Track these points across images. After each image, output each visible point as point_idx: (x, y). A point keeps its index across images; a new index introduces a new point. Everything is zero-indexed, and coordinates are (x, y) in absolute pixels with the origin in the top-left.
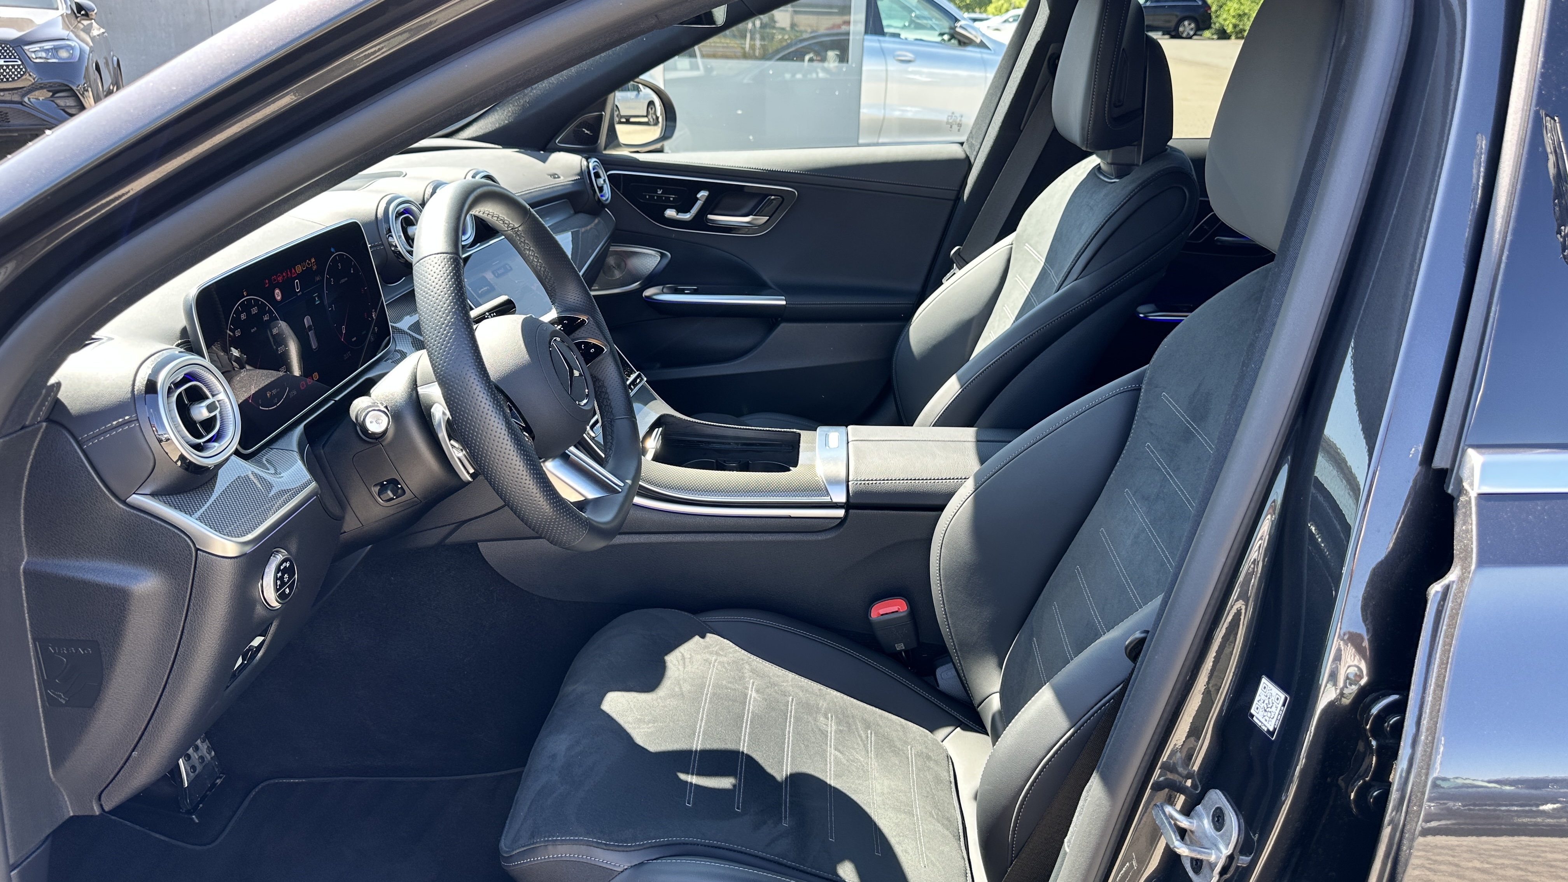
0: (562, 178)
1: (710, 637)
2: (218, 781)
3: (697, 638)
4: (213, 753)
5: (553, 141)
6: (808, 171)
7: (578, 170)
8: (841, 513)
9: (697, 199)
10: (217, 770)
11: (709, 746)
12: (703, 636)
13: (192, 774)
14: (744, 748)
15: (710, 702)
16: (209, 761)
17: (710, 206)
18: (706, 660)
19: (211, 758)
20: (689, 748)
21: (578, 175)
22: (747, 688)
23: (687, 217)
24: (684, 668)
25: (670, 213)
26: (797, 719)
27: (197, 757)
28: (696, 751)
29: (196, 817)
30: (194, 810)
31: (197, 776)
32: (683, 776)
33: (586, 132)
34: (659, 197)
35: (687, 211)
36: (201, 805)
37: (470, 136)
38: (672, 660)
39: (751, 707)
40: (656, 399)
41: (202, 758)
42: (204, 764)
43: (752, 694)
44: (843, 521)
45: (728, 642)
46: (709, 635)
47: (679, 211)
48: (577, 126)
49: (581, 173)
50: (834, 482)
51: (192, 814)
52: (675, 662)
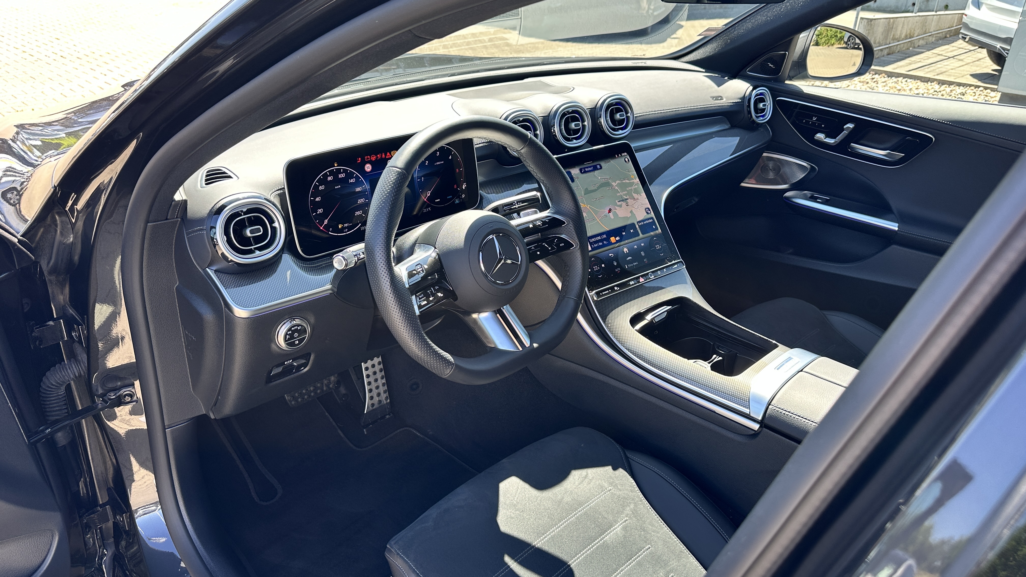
0: (724, 100)
1: (621, 472)
2: (387, 416)
3: (610, 468)
4: (389, 401)
5: (744, 70)
6: (950, 122)
7: (742, 95)
8: (756, 427)
9: (843, 130)
10: (387, 410)
11: (546, 548)
12: (615, 469)
13: (371, 408)
14: (573, 564)
15: (577, 518)
16: (384, 404)
17: (855, 136)
18: (602, 487)
19: (387, 403)
20: (529, 542)
21: (740, 99)
22: (616, 522)
23: (831, 141)
24: (579, 484)
25: (820, 136)
26: (639, 564)
27: (377, 400)
28: (533, 547)
29: (366, 431)
30: (366, 426)
31: (373, 410)
32: (507, 559)
33: (770, 65)
34: (814, 123)
35: (834, 137)
36: (371, 426)
37: (688, 60)
38: (576, 476)
39: (609, 537)
40: (687, 283)
41: (380, 401)
42: (380, 405)
43: (618, 529)
44: (755, 434)
45: (633, 481)
46: (621, 470)
47: (827, 136)
48: (764, 61)
49: (743, 98)
50: (758, 401)
51: (364, 428)
52: (577, 477)
